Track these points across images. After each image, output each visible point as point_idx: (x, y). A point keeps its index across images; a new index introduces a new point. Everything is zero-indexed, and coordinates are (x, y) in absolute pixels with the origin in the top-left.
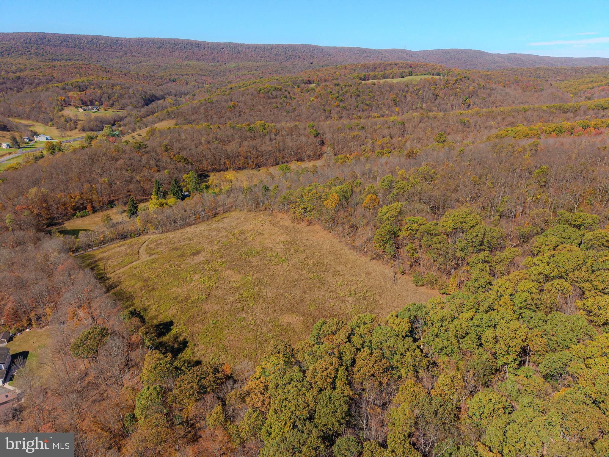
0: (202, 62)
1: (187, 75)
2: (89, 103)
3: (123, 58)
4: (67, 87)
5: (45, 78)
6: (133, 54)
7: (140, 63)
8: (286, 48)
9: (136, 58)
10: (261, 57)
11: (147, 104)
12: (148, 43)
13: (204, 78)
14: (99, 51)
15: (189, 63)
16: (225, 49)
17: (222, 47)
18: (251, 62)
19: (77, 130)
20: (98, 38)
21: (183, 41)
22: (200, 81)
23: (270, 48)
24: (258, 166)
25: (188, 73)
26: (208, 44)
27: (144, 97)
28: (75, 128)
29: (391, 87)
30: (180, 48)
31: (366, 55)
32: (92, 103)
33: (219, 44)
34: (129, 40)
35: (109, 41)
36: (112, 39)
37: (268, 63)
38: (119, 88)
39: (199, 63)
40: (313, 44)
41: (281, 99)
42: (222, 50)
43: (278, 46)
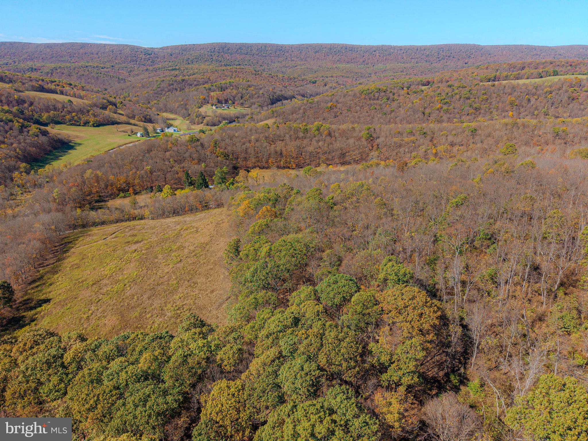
0: (352, 64)
1: (332, 77)
2: (223, 102)
3: (283, 62)
4: (212, 88)
5: (203, 80)
6: (293, 59)
7: (296, 66)
8: (440, 49)
9: (294, 62)
10: (412, 59)
11: (272, 103)
12: (307, 48)
13: (346, 79)
14: (265, 56)
15: (339, 65)
16: (377, 52)
17: (374, 49)
18: (400, 64)
19: (203, 124)
20: (266, 46)
21: (338, 45)
22: (341, 83)
23: (422, 49)
24: (299, 166)
25: (334, 75)
26: (361, 47)
27: (271, 97)
28: (202, 123)
29: (514, 88)
30: (335, 52)
31: (535, 53)
32: (226, 101)
33: (371, 47)
34: (292, 47)
35: (275, 48)
36: (277, 46)
37: (417, 65)
38: (252, 89)
39: (348, 66)
40: (472, 43)
41: (381, 101)
42: (374, 53)
43: (432, 47)
